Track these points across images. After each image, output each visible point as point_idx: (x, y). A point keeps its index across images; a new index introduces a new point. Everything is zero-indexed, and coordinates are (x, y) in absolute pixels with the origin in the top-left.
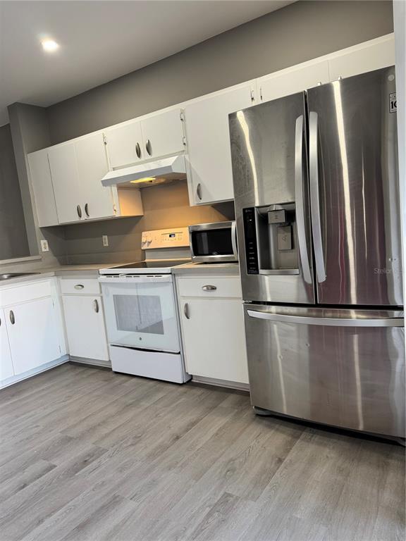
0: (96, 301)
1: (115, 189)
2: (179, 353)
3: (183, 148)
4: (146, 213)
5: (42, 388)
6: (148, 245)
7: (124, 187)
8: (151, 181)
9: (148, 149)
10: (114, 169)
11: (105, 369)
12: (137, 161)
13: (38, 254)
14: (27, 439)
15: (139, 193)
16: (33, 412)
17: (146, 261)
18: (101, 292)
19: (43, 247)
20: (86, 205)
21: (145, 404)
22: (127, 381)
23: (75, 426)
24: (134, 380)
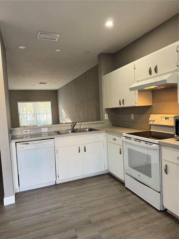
0: (120, 148)
1: (137, 92)
2: (160, 192)
3: (177, 68)
4: (154, 104)
5: (92, 185)
6: (152, 123)
7: (141, 90)
8: (156, 88)
9: (156, 70)
10: (138, 82)
11: (122, 183)
12: (149, 77)
13: (103, 120)
14: (75, 213)
15: (151, 93)
16: (83, 198)
17: (151, 130)
18: (123, 145)
19: (105, 117)
20: (123, 100)
21: (134, 216)
22: (130, 196)
23: (95, 215)
24: (134, 196)
